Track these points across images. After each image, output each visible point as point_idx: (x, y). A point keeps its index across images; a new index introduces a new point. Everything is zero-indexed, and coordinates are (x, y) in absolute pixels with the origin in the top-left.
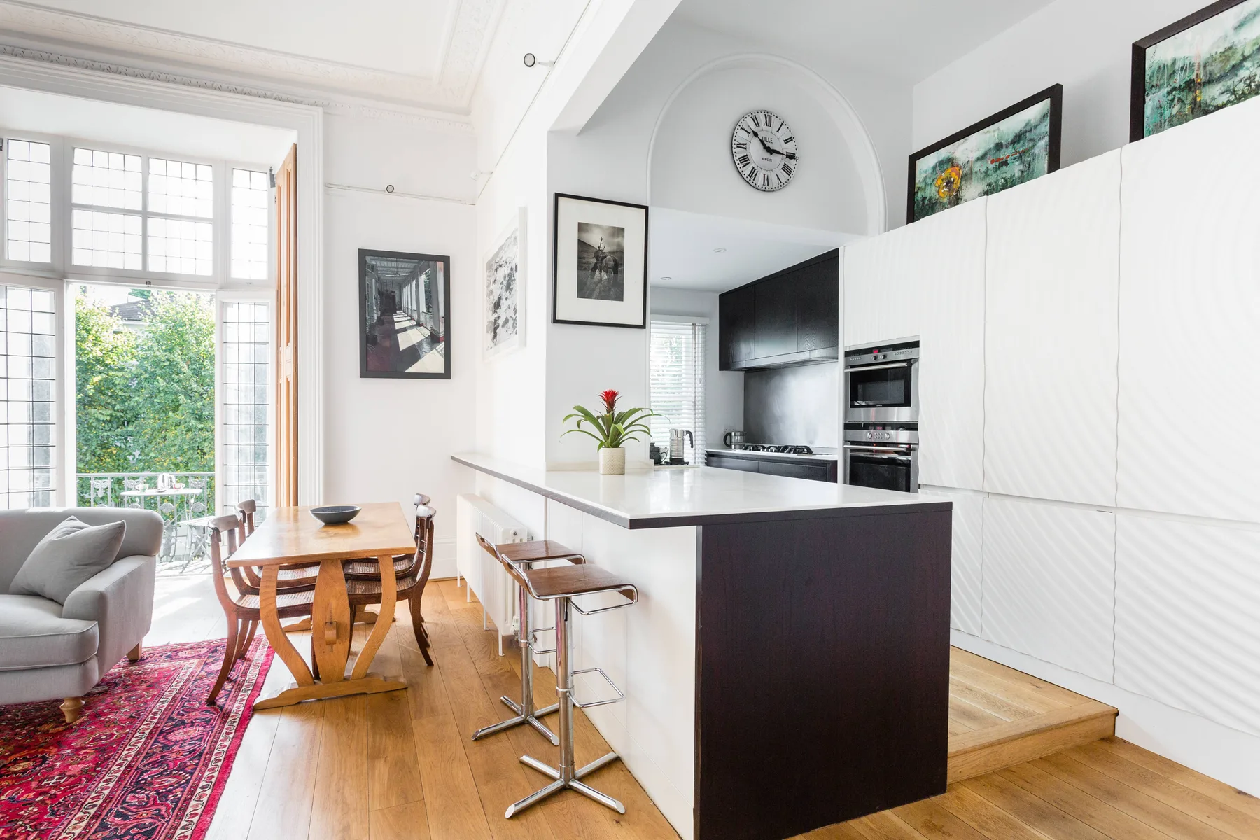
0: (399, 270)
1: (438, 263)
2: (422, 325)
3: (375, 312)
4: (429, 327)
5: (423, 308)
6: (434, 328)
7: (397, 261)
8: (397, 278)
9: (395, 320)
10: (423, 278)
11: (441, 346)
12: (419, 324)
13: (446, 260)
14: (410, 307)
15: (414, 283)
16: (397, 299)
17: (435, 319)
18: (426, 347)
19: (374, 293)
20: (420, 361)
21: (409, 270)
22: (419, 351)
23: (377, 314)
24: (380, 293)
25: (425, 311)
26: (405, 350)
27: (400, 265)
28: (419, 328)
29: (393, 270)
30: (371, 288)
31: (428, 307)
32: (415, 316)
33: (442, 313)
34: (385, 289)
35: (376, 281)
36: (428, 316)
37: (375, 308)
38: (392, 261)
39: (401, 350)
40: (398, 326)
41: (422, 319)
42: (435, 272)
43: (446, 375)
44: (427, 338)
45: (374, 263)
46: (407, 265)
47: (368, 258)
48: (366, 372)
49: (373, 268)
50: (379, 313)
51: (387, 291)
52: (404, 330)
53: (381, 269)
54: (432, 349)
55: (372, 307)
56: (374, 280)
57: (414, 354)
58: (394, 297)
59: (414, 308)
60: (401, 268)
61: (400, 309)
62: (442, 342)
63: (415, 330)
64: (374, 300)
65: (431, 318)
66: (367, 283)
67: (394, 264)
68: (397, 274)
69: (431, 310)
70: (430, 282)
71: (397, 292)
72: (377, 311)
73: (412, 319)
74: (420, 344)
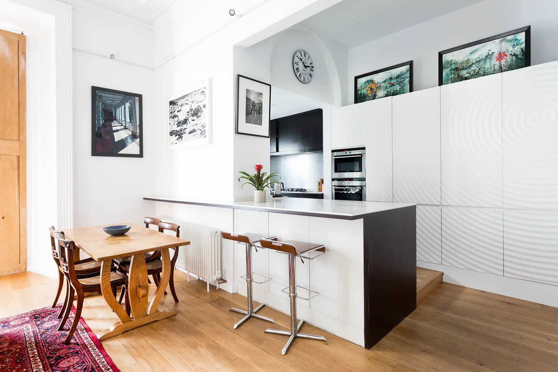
0: (115, 99)
1: (136, 97)
2: (128, 129)
3: (101, 120)
4: (131, 130)
5: (128, 120)
6: (134, 130)
7: (113, 95)
8: (114, 103)
9: (113, 125)
10: (128, 105)
11: (138, 140)
12: (125, 128)
13: (140, 96)
14: (121, 119)
15: (123, 107)
16: (114, 114)
17: (134, 125)
18: (129, 140)
19: (101, 110)
20: (126, 147)
21: (121, 100)
22: (126, 142)
23: (102, 121)
24: (103, 110)
25: (129, 121)
26: (117, 141)
27: (115, 96)
28: (126, 130)
29: (112, 99)
30: (99, 107)
31: (130, 119)
32: (124, 124)
33: (138, 123)
34: (107, 108)
35: (102, 104)
36: (131, 124)
37: (101, 118)
38: (112, 94)
39: (116, 141)
40: (114, 129)
41: (127, 125)
42: (134, 101)
43: (141, 155)
44: (130, 136)
45: (100, 94)
46: (119, 97)
47: (97, 92)
48: (95, 152)
49: (100, 97)
50: (103, 121)
51: (108, 109)
52: (118, 131)
53: (105, 98)
54: (133, 142)
55: (99, 117)
56: (100, 103)
57: (123, 144)
58: (112, 113)
59: (123, 119)
60: (116, 98)
61: (115, 120)
62: (138, 138)
63: (123, 131)
64: (100, 114)
65: (132, 125)
66: (97, 104)
67: (112, 96)
68: (114, 101)
69: (132, 121)
70: (131, 107)
71: (114, 111)
72: (102, 120)
73: (122, 125)
74: (126, 138)
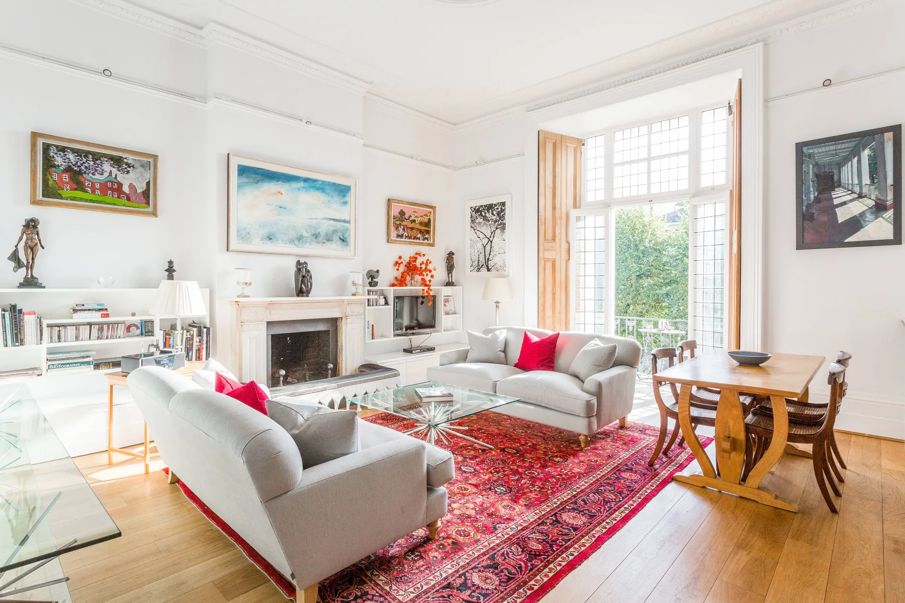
0: (838, 151)
1: (885, 134)
2: (865, 196)
3: (812, 193)
4: (873, 197)
5: (866, 180)
6: (880, 197)
7: (835, 144)
8: (837, 158)
9: (833, 196)
10: (866, 154)
11: (890, 213)
12: (861, 196)
14: (850, 182)
15: (855, 160)
16: (836, 177)
17: (882, 189)
18: (869, 216)
19: (811, 177)
20: (862, 230)
21: (850, 149)
22: (862, 222)
23: (814, 194)
24: (817, 176)
25: (868, 182)
26: (842, 223)
27: (839, 147)
28: (860, 200)
29: (832, 152)
30: (808, 173)
31: (872, 178)
32: (857, 189)
33: (890, 181)
34: (823, 171)
35: (813, 167)
36: (872, 187)
37: (812, 189)
38: (832, 145)
39: (840, 222)
40: (836, 202)
41: (865, 190)
42: (882, 144)
43: (897, 240)
44: (871, 208)
45: (811, 151)
46: (849, 145)
47: (805, 149)
48: (801, 245)
49: (810, 156)
50: (816, 193)
51: (825, 172)
52: (844, 203)
53: (818, 155)
54: (876, 218)
55: (809, 188)
56: (811, 166)
57: (855, 224)
58: (832, 176)
59: (856, 181)
60: (840, 149)
61: (839, 186)
62: (890, 209)
63: (856, 202)
64: (811, 183)
65: (876, 188)
66: (804, 169)
67: (832, 148)
68: (837, 155)
69: (876, 181)
70: (874, 155)
71: (836, 172)
72: (814, 192)
73: (852, 193)
74: (862, 214)
